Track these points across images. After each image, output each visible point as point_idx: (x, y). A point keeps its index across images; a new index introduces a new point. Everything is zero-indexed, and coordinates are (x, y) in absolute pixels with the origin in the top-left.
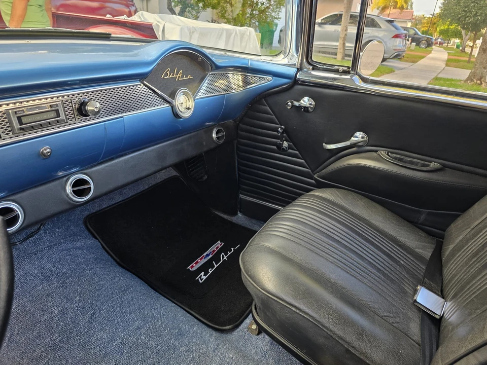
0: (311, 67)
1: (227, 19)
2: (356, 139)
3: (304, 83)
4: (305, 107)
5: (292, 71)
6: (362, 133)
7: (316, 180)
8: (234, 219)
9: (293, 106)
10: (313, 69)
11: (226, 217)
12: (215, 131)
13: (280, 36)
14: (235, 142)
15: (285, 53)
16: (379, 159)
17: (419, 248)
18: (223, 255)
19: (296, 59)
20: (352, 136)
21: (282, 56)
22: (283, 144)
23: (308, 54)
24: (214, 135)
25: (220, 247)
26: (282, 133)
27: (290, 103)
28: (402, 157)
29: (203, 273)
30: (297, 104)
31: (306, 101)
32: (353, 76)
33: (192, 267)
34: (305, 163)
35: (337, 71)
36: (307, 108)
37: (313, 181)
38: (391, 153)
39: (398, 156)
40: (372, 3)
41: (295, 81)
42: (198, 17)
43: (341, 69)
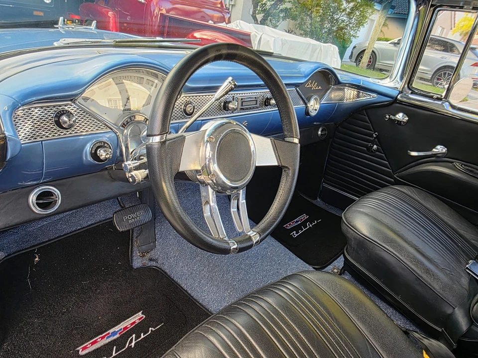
0: (410, 92)
1: (305, 31)
2: (437, 151)
3: (401, 102)
4: (398, 121)
5: (394, 93)
6: (442, 147)
7: (395, 179)
8: (314, 202)
9: (389, 119)
10: (412, 93)
11: (309, 200)
12: (320, 130)
13: (352, 52)
14: (331, 140)
15: (391, 78)
16: (454, 168)
17: (474, 240)
18: (309, 224)
19: (400, 85)
20: (434, 147)
21: (388, 79)
22: (373, 147)
23: (410, 82)
24: (319, 133)
25: (306, 218)
26: (375, 138)
27: (388, 116)
28: (473, 170)
29: (295, 232)
30: (393, 118)
31: (400, 116)
32: (444, 103)
33: (287, 226)
34: (388, 165)
35: (431, 97)
36: (401, 122)
37: (393, 180)
38: (464, 165)
39: (470, 168)
40: (454, 27)
41: (395, 100)
42: (277, 26)
43: (435, 96)
